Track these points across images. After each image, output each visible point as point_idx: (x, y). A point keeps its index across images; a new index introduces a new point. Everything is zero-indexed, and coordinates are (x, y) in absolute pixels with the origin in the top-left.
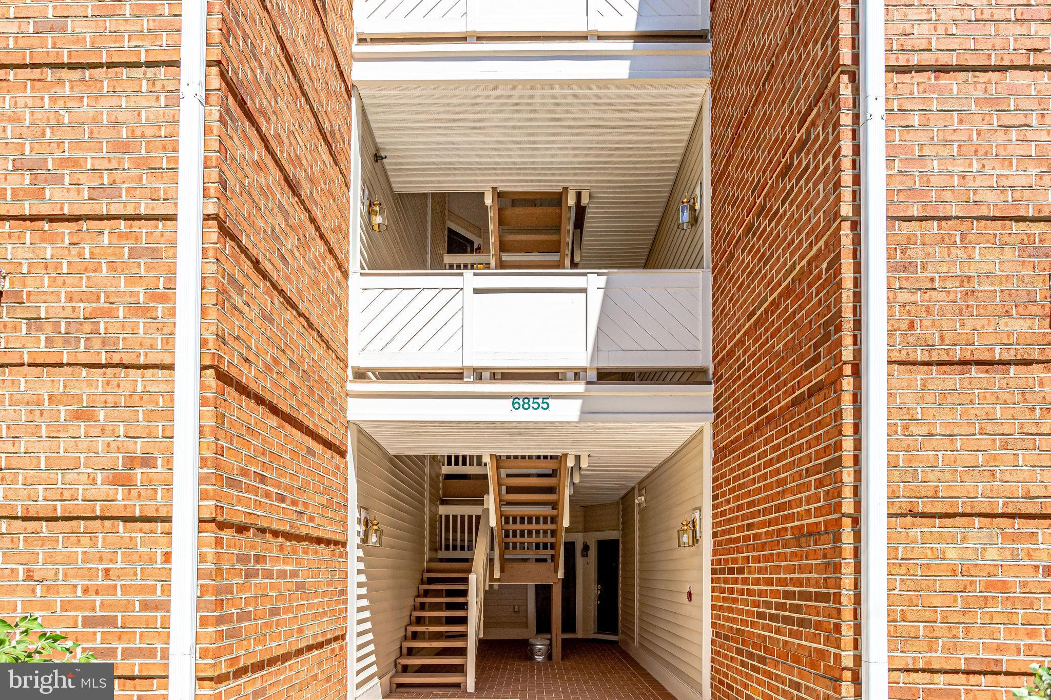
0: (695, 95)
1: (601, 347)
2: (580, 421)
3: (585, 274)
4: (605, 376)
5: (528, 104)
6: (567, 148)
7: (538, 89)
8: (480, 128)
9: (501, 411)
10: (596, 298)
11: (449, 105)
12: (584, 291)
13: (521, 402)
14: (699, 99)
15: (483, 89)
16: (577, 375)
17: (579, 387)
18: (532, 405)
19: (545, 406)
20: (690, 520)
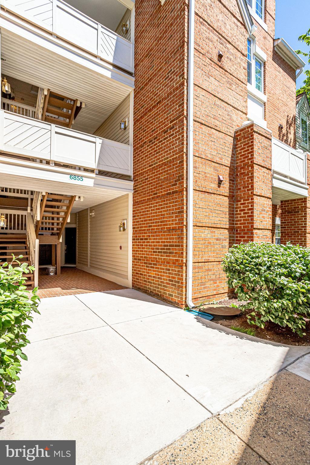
0: (128, 91)
1: (100, 163)
2: (94, 187)
3: (95, 137)
4: (101, 173)
5: (74, 69)
6: (82, 88)
7: (80, 67)
8: (52, 68)
9: (65, 179)
10: (99, 147)
11: (42, 56)
12: (95, 143)
13: (73, 177)
14: (129, 92)
15: (59, 58)
16: (92, 171)
17: (93, 175)
18: (77, 179)
19: (82, 179)
20: (123, 223)
